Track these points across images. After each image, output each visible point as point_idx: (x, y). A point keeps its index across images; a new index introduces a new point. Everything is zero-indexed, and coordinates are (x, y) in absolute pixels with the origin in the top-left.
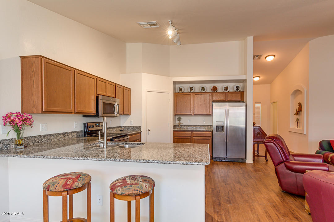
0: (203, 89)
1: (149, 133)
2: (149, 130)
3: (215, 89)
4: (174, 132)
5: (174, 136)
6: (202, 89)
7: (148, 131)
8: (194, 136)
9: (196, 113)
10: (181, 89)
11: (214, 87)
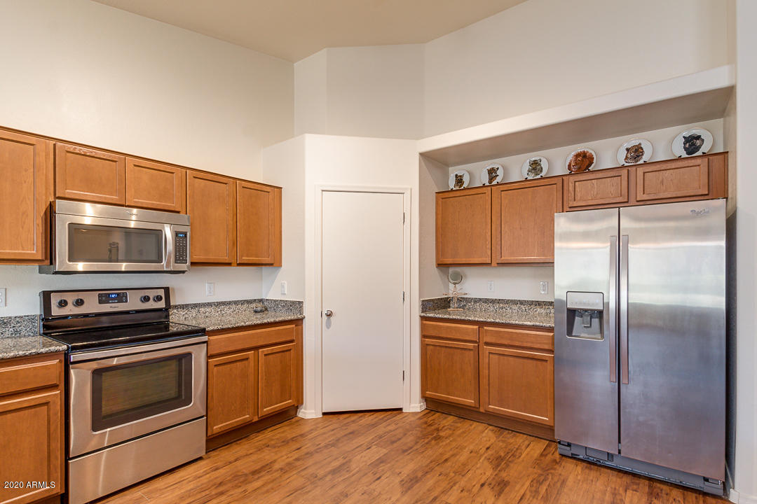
0: (534, 169)
1: (328, 325)
2: (329, 315)
3: (583, 163)
4: (425, 322)
5: (424, 336)
6: (529, 171)
7: (325, 317)
8: (487, 344)
9: (507, 258)
10: (459, 180)
11: (577, 156)
